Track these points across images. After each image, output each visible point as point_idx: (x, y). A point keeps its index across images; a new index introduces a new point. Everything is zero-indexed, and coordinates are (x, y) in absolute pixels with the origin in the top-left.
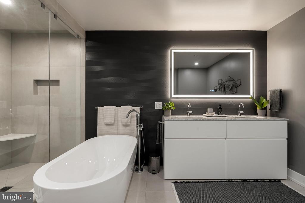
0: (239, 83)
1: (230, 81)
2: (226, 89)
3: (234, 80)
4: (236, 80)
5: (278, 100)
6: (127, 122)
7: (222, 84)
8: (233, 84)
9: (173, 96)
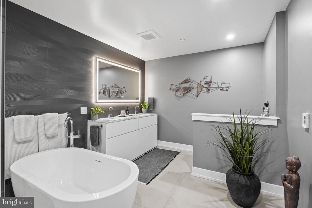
0: (123, 90)
1: (115, 87)
2: (111, 94)
3: (119, 88)
4: (121, 88)
5: (152, 103)
6: (55, 133)
7: (106, 89)
8: (119, 90)
9: (97, 101)
